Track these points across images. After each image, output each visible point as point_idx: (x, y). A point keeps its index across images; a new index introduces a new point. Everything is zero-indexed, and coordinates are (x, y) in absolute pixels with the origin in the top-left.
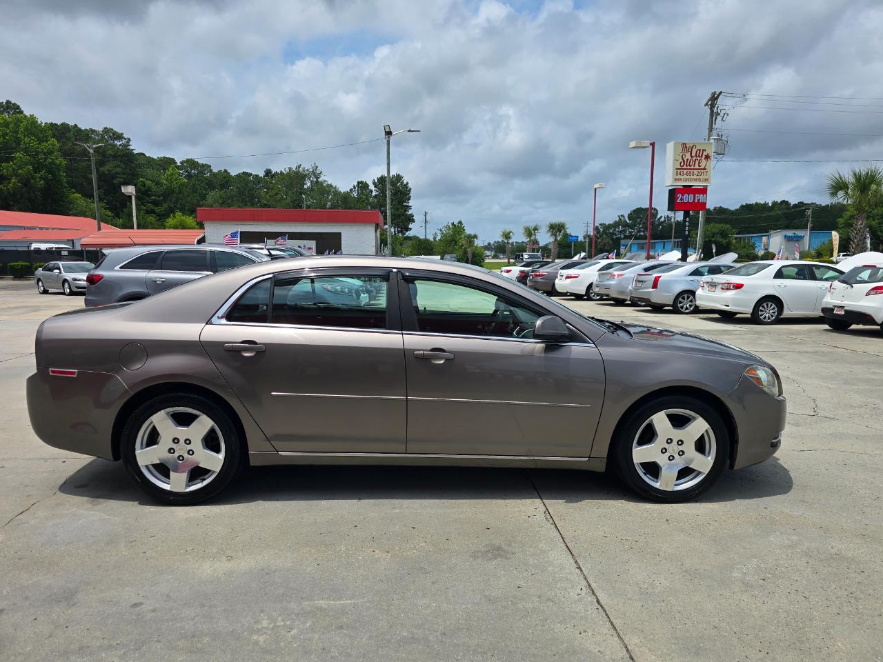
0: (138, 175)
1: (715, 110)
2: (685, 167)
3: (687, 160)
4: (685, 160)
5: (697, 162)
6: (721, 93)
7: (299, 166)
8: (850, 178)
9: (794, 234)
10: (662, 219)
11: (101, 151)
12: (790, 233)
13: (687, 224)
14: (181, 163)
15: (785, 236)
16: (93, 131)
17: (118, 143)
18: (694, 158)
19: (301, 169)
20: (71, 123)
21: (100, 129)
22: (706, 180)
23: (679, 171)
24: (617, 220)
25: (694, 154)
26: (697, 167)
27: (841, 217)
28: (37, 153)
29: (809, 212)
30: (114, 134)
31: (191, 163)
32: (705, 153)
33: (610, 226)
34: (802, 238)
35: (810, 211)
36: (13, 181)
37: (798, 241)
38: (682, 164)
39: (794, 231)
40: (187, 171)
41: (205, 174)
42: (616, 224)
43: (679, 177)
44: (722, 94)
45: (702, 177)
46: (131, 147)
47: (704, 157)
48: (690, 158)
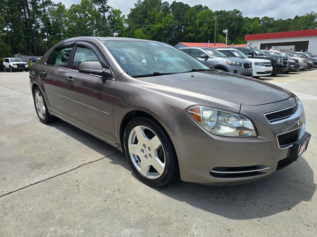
0: (243, 26)
7: (312, 12)
11: (231, 19)
14: (262, 19)
16: (230, 11)
17: (238, 14)
19: (313, 14)
20: (223, 10)
21: (232, 10)
28: (210, 23)
30: (236, 12)
31: (266, 18)
36: (202, 33)
40: (263, 22)
41: (271, 22)
46: (242, 15)
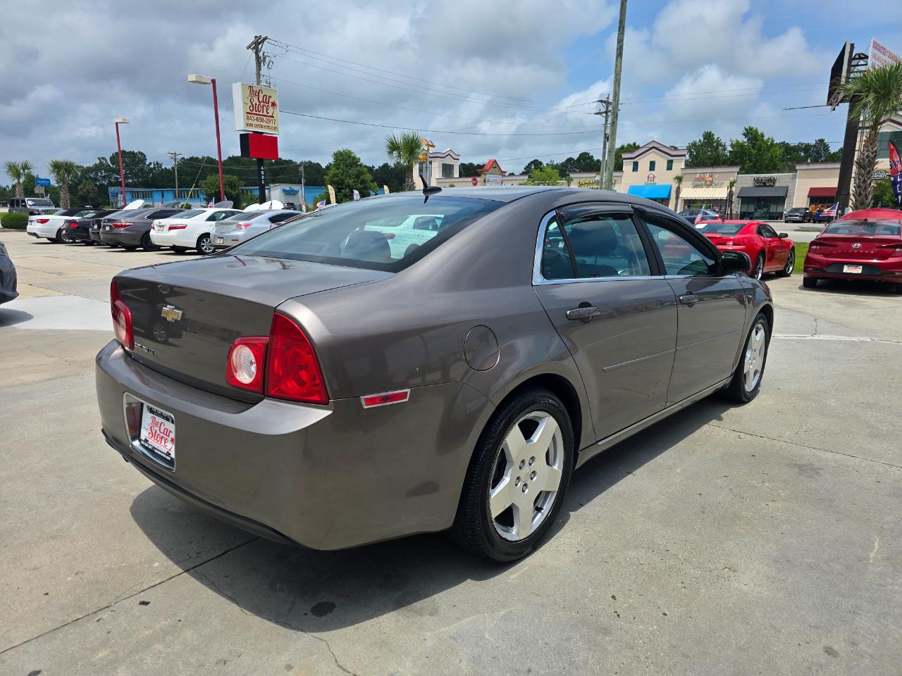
1: (261, 54)
2: (254, 112)
3: (256, 104)
4: (254, 104)
5: (265, 108)
6: (266, 38)
8: (399, 140)
9: (290, 188)
10: (152, 166)
12: (287, 187)
13: (262, 173)
15: (284, 191)
18: (262, 104)
22: (275, 128)
23: (249, 115)
24: (98, 162)
25: (261, 100)
26: (265, 113)
27: (327, 175)
29: (302, 169)
32: (271, 100)
33: (88, 170)
34: (297, 192)
35: (302, 167)
37: (294, 195)
38: (251, 108)
39: (290, 185)
42: (97, 168)
43: (250, 122)
44: (267, 40)
45: (271, 125)
47: (270, 104)
48: (258, 103)
